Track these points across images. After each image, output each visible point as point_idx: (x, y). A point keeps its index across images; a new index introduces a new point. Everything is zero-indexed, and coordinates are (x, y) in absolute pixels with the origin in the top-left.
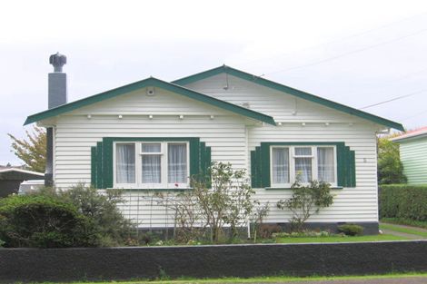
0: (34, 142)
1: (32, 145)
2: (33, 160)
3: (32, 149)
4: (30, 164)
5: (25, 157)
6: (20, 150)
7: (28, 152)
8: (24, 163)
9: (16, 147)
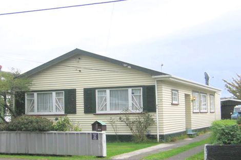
0: (237, 83)
1: (237, 85)
2: (238, 94)
3: (237, 87)
4: (236, 96)
5: (233, 92)
6: (230, 88)
7: (234, 89)
8: (232, 95)
9: (227, 87)
